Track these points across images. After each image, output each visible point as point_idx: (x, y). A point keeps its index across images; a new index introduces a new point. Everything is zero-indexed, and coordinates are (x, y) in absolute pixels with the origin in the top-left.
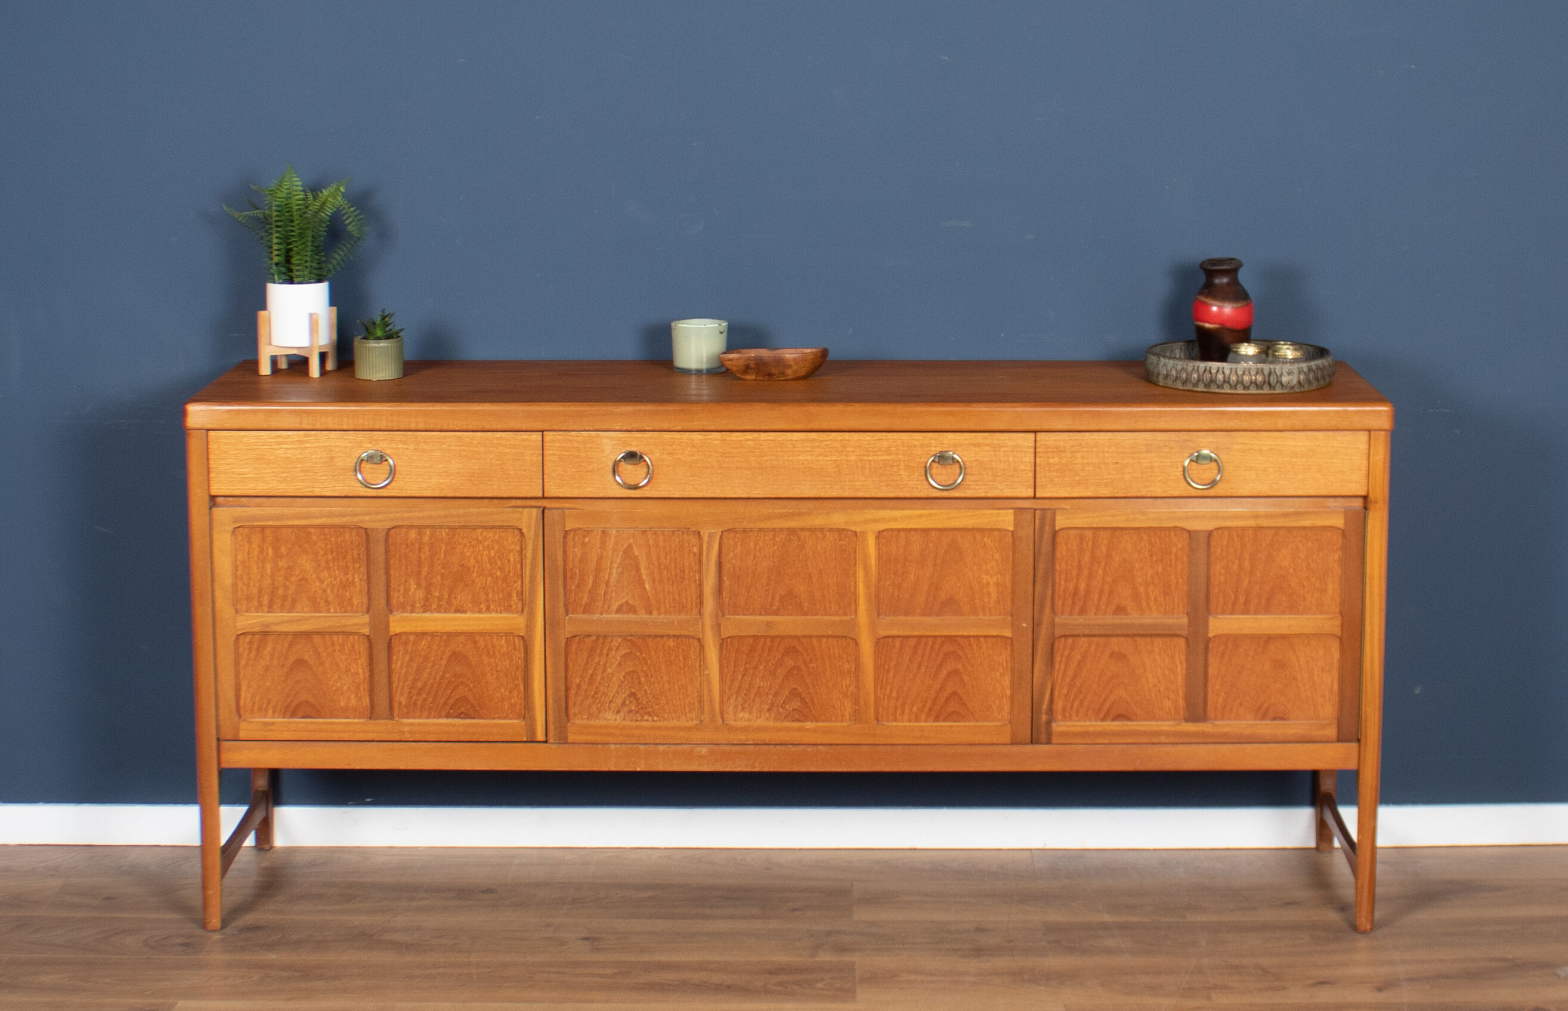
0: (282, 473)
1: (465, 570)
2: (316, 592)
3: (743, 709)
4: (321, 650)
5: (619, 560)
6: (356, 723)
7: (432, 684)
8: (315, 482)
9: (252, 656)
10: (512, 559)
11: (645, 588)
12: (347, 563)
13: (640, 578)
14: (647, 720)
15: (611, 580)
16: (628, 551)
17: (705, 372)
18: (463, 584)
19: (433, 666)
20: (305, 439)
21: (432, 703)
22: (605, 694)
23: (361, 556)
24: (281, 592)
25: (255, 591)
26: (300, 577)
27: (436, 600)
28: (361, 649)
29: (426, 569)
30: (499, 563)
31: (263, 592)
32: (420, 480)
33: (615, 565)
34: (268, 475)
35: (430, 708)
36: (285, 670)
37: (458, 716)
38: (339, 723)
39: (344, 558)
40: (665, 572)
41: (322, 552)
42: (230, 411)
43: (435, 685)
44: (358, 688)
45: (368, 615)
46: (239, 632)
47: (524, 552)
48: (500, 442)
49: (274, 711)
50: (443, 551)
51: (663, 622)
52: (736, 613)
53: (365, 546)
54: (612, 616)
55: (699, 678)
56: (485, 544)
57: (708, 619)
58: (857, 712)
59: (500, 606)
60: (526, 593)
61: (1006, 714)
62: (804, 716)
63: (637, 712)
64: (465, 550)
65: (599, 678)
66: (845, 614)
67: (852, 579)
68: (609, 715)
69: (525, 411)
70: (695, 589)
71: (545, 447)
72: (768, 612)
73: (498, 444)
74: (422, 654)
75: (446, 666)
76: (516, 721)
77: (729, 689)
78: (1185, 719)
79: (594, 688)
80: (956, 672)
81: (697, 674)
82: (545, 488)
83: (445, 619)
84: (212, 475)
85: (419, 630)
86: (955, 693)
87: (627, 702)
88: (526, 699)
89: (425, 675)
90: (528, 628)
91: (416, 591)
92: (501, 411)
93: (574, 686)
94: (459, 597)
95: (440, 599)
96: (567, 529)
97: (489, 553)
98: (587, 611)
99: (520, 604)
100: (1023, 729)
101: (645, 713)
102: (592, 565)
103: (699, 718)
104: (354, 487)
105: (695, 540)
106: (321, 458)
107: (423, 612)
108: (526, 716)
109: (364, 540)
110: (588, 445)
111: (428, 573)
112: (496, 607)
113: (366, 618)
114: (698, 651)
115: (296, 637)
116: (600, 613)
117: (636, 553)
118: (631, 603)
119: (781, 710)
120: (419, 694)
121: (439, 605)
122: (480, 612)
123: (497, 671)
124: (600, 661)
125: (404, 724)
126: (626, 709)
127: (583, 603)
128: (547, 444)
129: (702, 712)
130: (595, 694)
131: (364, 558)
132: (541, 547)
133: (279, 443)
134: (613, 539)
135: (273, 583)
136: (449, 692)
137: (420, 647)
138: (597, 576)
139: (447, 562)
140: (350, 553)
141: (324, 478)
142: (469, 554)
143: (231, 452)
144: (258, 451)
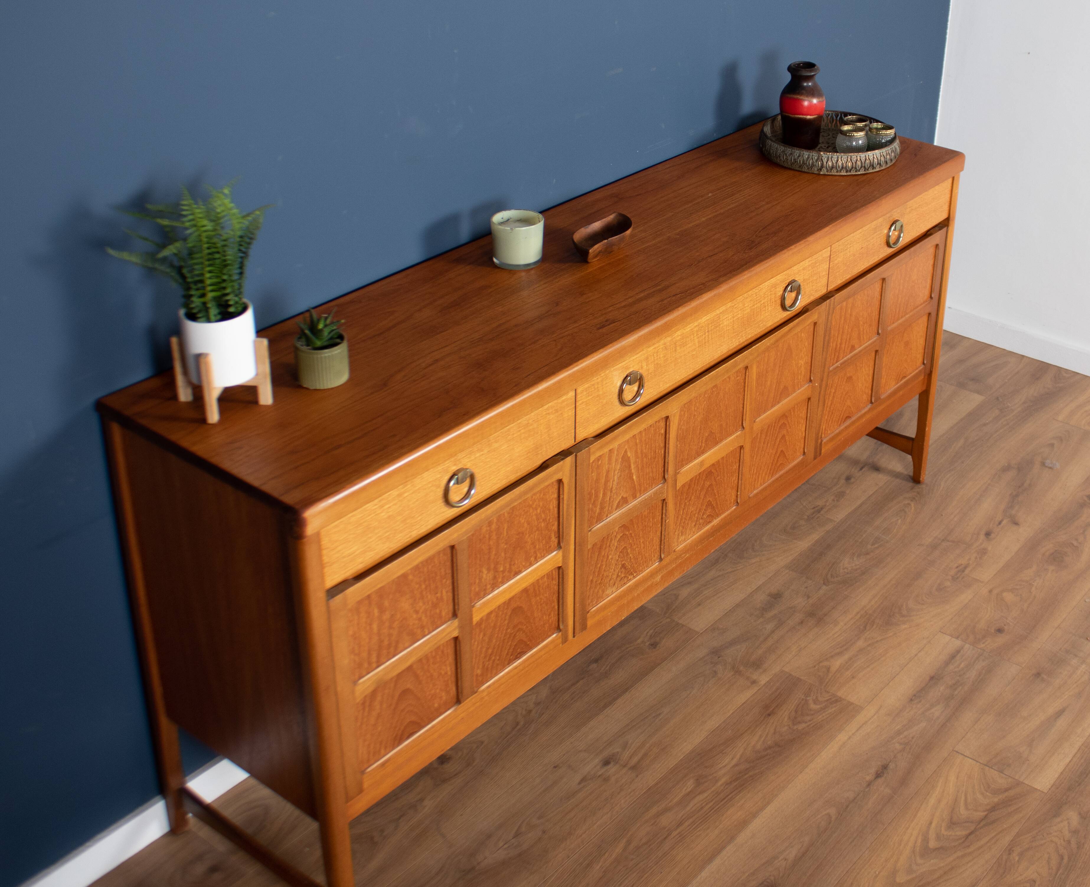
0: (386, 533)
1: (521, 535)
2: (413, 625)
4: (419, 673)
5: (618, 467)
6: (448, 715)
7: (499, 645)
8: (413, 526)
9: (366, 714)
10: (551, 507)
11: (633, 480)
12: (436, 585)
13: (631, 474)
14: (630, 581)
15: (614, 486)
16: (624, 456)
18: (519, 549)
19: (499, 631)
20: (403, 491)
21: (499, 660)
22: (607, 577)
23: (447, 572)
24: (386, 643)
25: (365, 655)
26: (400, 620)
27: (501, 576)
28: (449, 652)
29: (494, 552)
30: (543, 516)
31: (371, 652)
32: (492, 477)
33: (616, 472)
34: (373, 543)
35: (498, 665)
36: (393, 708)
37: (517, 658)
39: (434, 582)
40: (645, 460)
41: (417, 586)
43: (501, 645)
44: (448, 685)
45: (457, 620)
46: (358, 701)
47: (561, 497)
48: (548, 412)
49: (386, 748)
50: (505, 529)
51: (646, 499)
52: (683, 466)
53: (450, 561)
54: (616, 515)
55: (660, 528)
56: (534, 506)
57: (670, 481)
58: (739, 496)
59: (543, 551)
60: (563, 530)
61: (802, 450)
62: (712, 517)
63: (625, 577)
64: (521, 519)
65: (604, 567)
66: (736, 431)
67: (742, 402)
68: (609, 591)
69: (570, 376)
70: (661, 463)
71: (577, 400)
72: (699, 454)
73: (546, 414)
74: (492, 624)
75: (508, 623)
76: (554, 635)
77: (676, 525)
78: (871, 403)
79: (601, 576)
80: (783, 437)
81: (660, 525)
82: (576, 434)
83: (510, 587)
84: (326, 570)
85: (494, 607)
86: (782, 451)
87: (620, 574)
88: (561, 613)
89: (494, 641)
90: (565, 558)
91: (487, 576)
92: (554, 384)
93: (589, 583)
94: (517, 562)
95: (503, 572)
96: (591, 462)
97: (537, 512)
98: (599, 520)
99: (556, 541)
100: (811, 455)
101: (629, 575)
102: (603, 481)
103: (659, 557)
104: (443, 512)
105: (662, 424)
106: (417, 501)
107: (493, 590)
108: (561, 627)
109: (449, 555)
110: (605, 382)
111: (496, 554)
112: (541, 554)
113: (456, 623)
114: (660, 508)
115: (399, 676)
116: (607, 516)
117: (629, 454)
118: (625, 496)
119: (701, 521)
120: (489, 660)
121: (503, 577)
122: (531, 565)
123: (541, 605)
124: (604, 554)
125: (483, 691)
126: (619, 579)
127: (596, 515)
128: (578, 397)
129: (662, 552)
130: (601, 580)
131: (449, 571)
132: (574, 486)
133: (381, 508)
134: (615, 453)
135: (380, 640)
136: (510, 644)
137: (490, 622)
138: (605, 490)
139: (509, 537)
140: (439, 574)
141: (419, 519)
142: (523, 522)
143: (341, 540)
144: (362, 525)
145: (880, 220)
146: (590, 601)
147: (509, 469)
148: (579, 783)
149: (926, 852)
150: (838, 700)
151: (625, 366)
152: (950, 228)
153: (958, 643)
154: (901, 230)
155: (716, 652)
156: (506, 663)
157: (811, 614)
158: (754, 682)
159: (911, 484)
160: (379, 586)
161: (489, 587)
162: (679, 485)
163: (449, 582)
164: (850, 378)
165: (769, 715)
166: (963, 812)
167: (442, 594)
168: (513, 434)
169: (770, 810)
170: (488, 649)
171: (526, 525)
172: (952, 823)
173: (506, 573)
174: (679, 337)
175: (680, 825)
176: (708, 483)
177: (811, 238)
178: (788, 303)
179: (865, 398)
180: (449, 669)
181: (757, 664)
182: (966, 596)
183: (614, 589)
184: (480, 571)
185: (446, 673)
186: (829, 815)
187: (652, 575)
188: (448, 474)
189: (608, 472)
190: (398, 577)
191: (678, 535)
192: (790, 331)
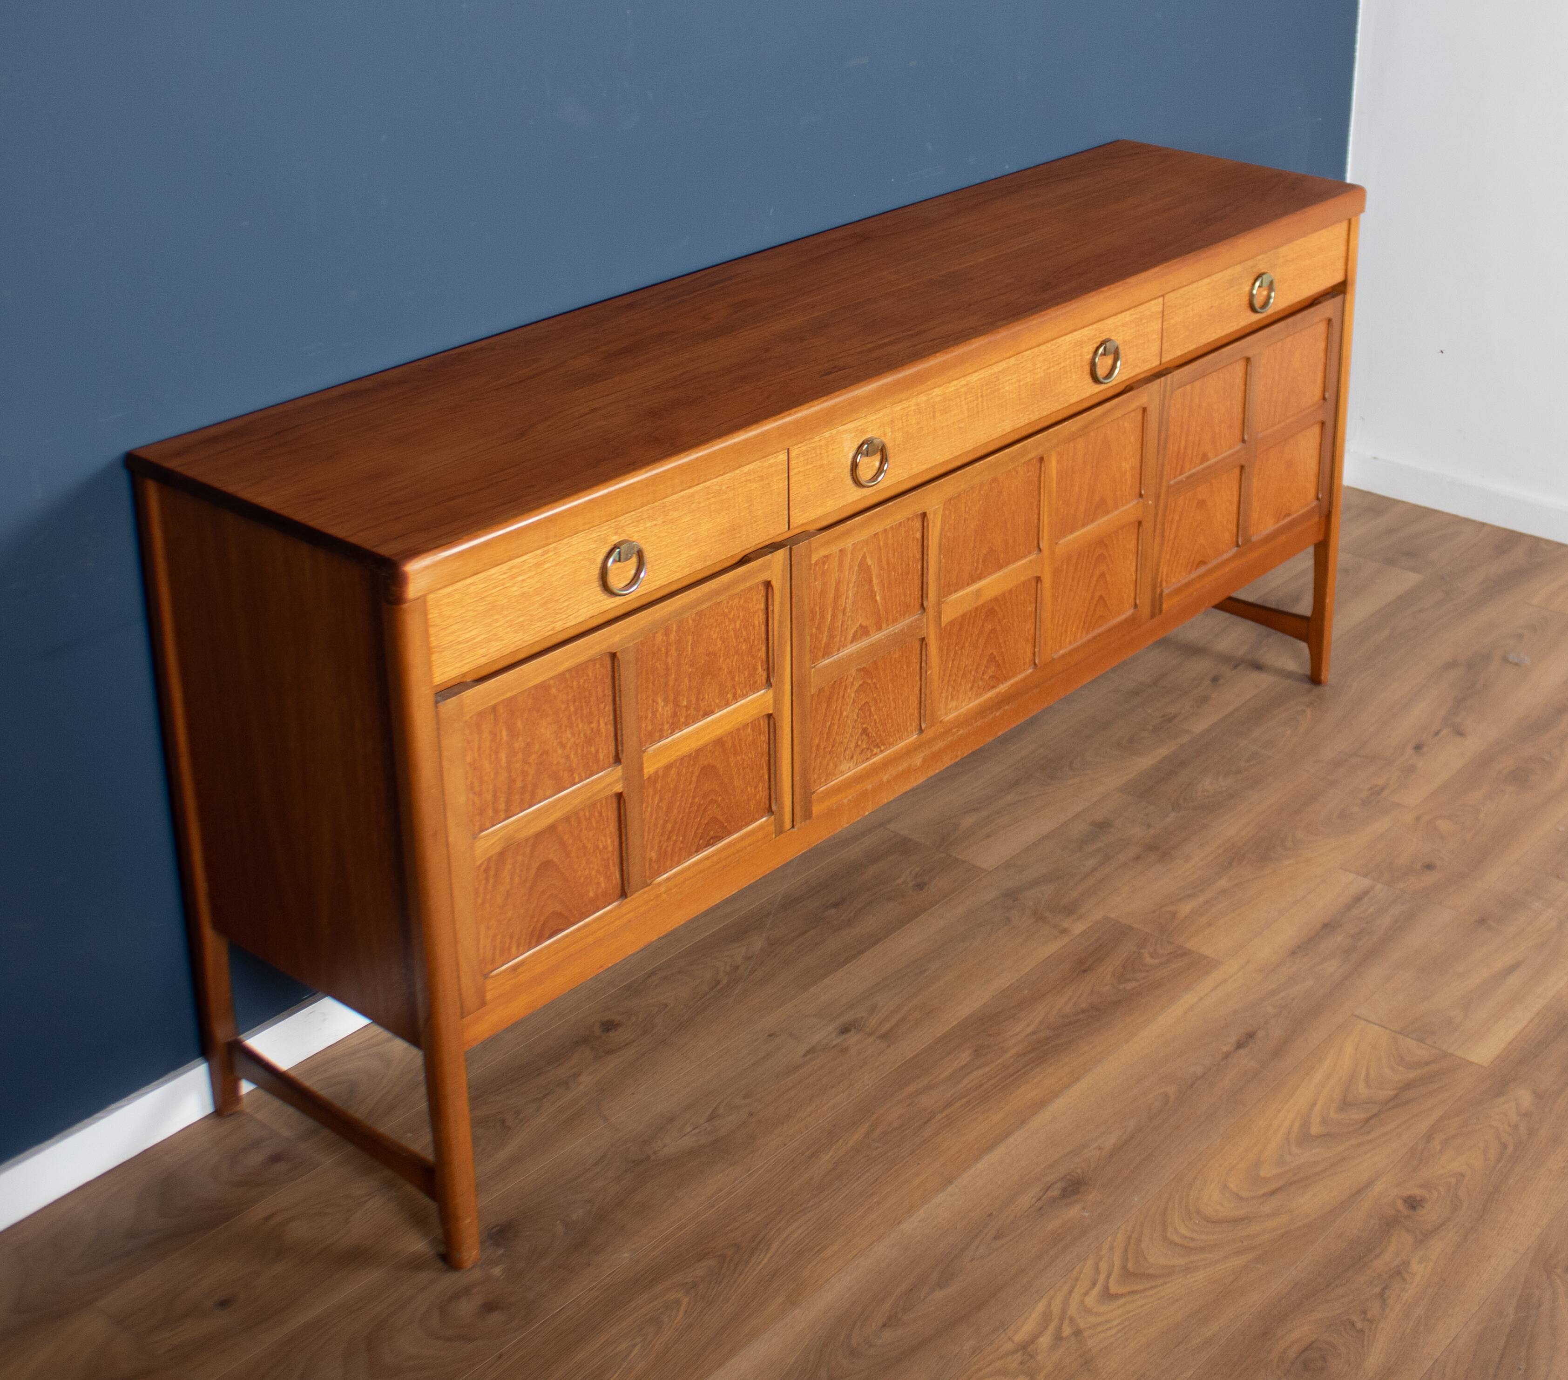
0: (519, 617)
1: (712, 657)
2: (558, 763)
3: (953, 699)
4: (566, 838)
5: (854, 578)
6: (609, 911)
7: (682, 819)
8: (557, 614)
9: (490, 887)
10: (756, 622)
11: (876, 601)
12: (590, 709)
13: (872, 591)
14: (876, 754)
15: (847, 606)
16: (862, 563)
18: (710, 677)
19: (682, 797)
20: (543, 558)
21: (682, 842)
22: (841, 743)
23: (606, 691)
24: (519, 784)
25: (489, 797)
26: (539, 753)
27: (684, 712)
28: (609, 813)
29: (673, 676)
30: (744, 633)
31: (499, 794)
32: (670, 561)
33: (851, 585)
34: (501, 629)
35: (680, 849)
36: (528, 885)
37: (709, 844)
39: (588, 703)
40: (893, 573)
41: (563, 707)
42: (461, 555)
43: (685, 819)
44: (607, 864)
45: (620, 767)
46: (479, 863)
47: (770, 608)
48: (748, 478)
49: (518, 946)
50: (689, 644)
51: (895, 633)
52: (950, 593)
53: (610, 677)
54: (851, 649)
55: (919, 683)
56: (731, 616)
57: (931, 612)
58: (1037, 655)
59: (745, 687)
60: (774, 658)
61: (1132, 601)
62: (997, 679)
63: (868, 749)
64: (712, 633)
65: (836, 727)
66: (1030, 553)
67: (1036, 511)
68: (844, 767)
69: (778, 428)
70: (917, 582)
71: (790, 467)
72: (973, 579)
73: (746, 481)
74: (672, 786)
75: (696, 788)
76: (764, 819)
77: (942, 682)
78: (1238, 545)
79: (831, 740)
80: (1103, 575)
81: (918, 678)
82: (791, 518)
83: (697, 732)
84: (434, 657)
85: (673, 758)
86: (1101, 597)
87: (860, 743)
88: (773, 787)
89: (675, 811)
90: (777, 701)
91: (664, 710)
92: (756, 436)
93: (814, 749)
94: (707, 697)
95: (687, 708)
96: (813, 562)
97: (735, 626)
98: (827, 653)
99: (765, 675)
100: (1146, 611)
101: (874, 747)
102: (831, 595)
103: (918, 727)
104: (600, 601)
105: (918, 524)
106: (562, 577)
107: (672, 733)
108: (774, 808)
109: (609, 668)
110: (830, 447)
111: (676, 680)
112: (742, 691)
113: (619, 771)
114: (918, 652)
115: (539, 836)
116: (839, 650)
117: (869, 562)
118: (864, 624)
119: (980, 683)
120: (669, 838)
121: (687, 716)
122: (728, 704)
123: (744, 769)
124: (836, 707)
125: (660, 884)
126: (859, 750)
127: (823, 645)
128: (792, 462)
129: (922, 720)
130: (833, 747)
131: (609, 692)
132: (789, 595)
133: (513, 577)
134: (849, 556)
135: (510, 776)
136: (699, 819)
137: (669, 780)
138: (835, 608)
139: (695, 656)
140: (594, 694)
141: (566, 604)
142: (715, 636)
143: (454, 615)
144: (487, 599)
145: (1239, 268)
146: (816, 776)
147: (692, 553)
148: (805, 1055)
149: (1305, 1138)
150: (1186, 953)
151: (860, 428)
152: (1348, 297)
153: (1366, 882)
154: (1271, 288)
155: (1011, 895)
156: (694, 849)
157: (1152, 848)
158: (1064, 931)
159: (1307, 686)
160: (509, 694)
161: (666, 727)
162: (945, 620)
163: (609, 708)
164: (1202, 504)
165: (1085, 971)
166: (1362, 1091)
167: (599, 725)
168: (699, 503)
169: (1078, 1088)
170: (666, 822)
171: (719, 642)
172: (1345, 1105)
173: (692, 711)
174: (939, 399)
175: (948, 1105)
176: (989, 627)
177: (1132, 280)
178: (1101, 372)
179: (1228, 536)
180: (609, 841)
181: (1070, 910)
182: (1381, 825)
183: (851, 764)
184: (654, 701)
185: (605, 848)
186: (1166, 1095)
187: (909, 752)
188: (606, 546)
189: (838, 583)
190: (536, 687)
191: (947, 698)
192: (1105, 414)
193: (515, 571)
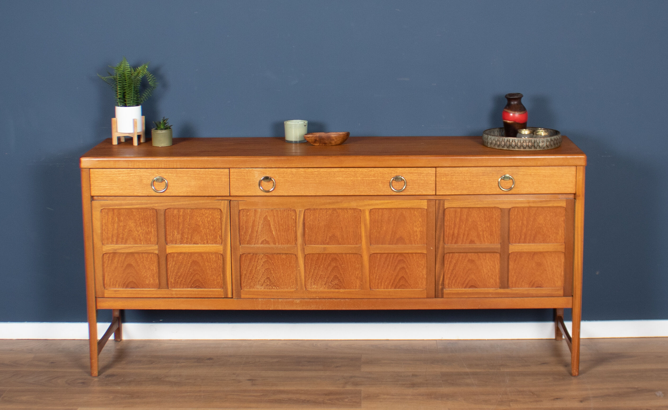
0: (121, 186)
1: (198, 226)
2: (135, 236)
3: (314, 284)
4: (138, 260)
5: (262, 222)
6: (153, 290)
7: (185, 274)
8: (135, 190)
9: (109, 262)
10: (217, 222)
11: (273, 234)
12: (148, 224)
13: (271, 230)
14: (274, 289)
15: (258, 231)
16: (265, 218)
17: (298, 142)
18: (196, 232)
19: (185, 267)
20: (130, 172)
21: (184, 282)
22: (257, 278)
23: (154, 221)
24: (121, 236)
25: (110, 235)
26: (129, 230)
27: (186, 239)
28: (155, 260)
29: (181, 226)
30: (212, 223)
31: (113, 236)
32: (178, 189)
33: (260, 224)
34: (115, 187)
35: (184, 284)
36: (123, 268)
37: (195, 287)
38: (146, 290)
39: (147, 222)
40: (281, 227)
41: (138, 219)
42: (99, 161)
44: (154, 276)
46: (103, 253)
47: (222, 218)
50: (188, 218)
51: (282, 248)
52: (310, 244)
53: (155, 216)
54: (259, 246)
56: (205, 215)
57: (299, 246)
58: (362, 285)
59: (212, 241)
60: (223, 236)
62: (339, 286)
63: (270, 285)
64: (198, 218)
65: (254, 271)
66: (356, 243)
67: (359, 229)
68: (257, 287)
69: (222, 160)
70: (292, 234)
72: (323, 244)
73: (210, 174)
74: (181, 262)
75: (190, 267)
76: (219, 290)
77: (308, 276)
78: (499, 287)
79: (252, 275)
80: (404, 268)
81: (295, 269)
82: (231, 192)
83: (189, 247)
84: (92, 187)
85: (179, 251)
86: (404, 276)
87: (266, 281)
88: (224, 280)
89: (182, 270)
90: (225, 251)
91: (177, 236)
92: (212, 160)
94: (195, 238)
96: (240, 209)
97: (207, 219)
98: (248, 243)
99: (220, 240)
101: (273, 286)
102: (251, 224)
103: (297, 288)
105: (292, 213)
106: (137, 180)
107: (181, 244)
108: (223, 287)
109: (155, 214)
110: (249, 174)
111: (182, 228)
112: (210, 242)
113: (158, 247)
114: (295, 260)
115: (127, 254)
116: (254, 244)
117: (269, 219)
118: (267, 240)
119: (330, 284)
120: (179, 278)
122: (204, 244)
123: (211, 269)
124: (254, 264)
125: (173, 291)
126: (265, 284)
128: (231, 174)
130: (253, 278)
132: (229, 217)
133: (119, 174)
134: (259, 213)
135: (118, 232)
136: (192, 277)
137: (179, 259)
138: (253, 229)
139: (190, 223)
140: (149, 220)
141: (138, 188)
142: (199, 220)
143: (99, 178)
144: (111, 177)
146: (244, 284)
147: (187, 189)
151: (262, 172)
156: (190, 287)
160: (117, 207)
162: (307, 252)
163: (155, 226)
164: (472, 261)
167: (152, 230)
168: (190, 174)
170: (178, 272)
171: (201, 222)
173: (189, 240)
176: (334, 265)
178: (395, 187)
179: (493, 281)
183: (261, 287)
184: (173, 231)
185: (153, 270)
190: (128, 209)
193: (120, 172)
